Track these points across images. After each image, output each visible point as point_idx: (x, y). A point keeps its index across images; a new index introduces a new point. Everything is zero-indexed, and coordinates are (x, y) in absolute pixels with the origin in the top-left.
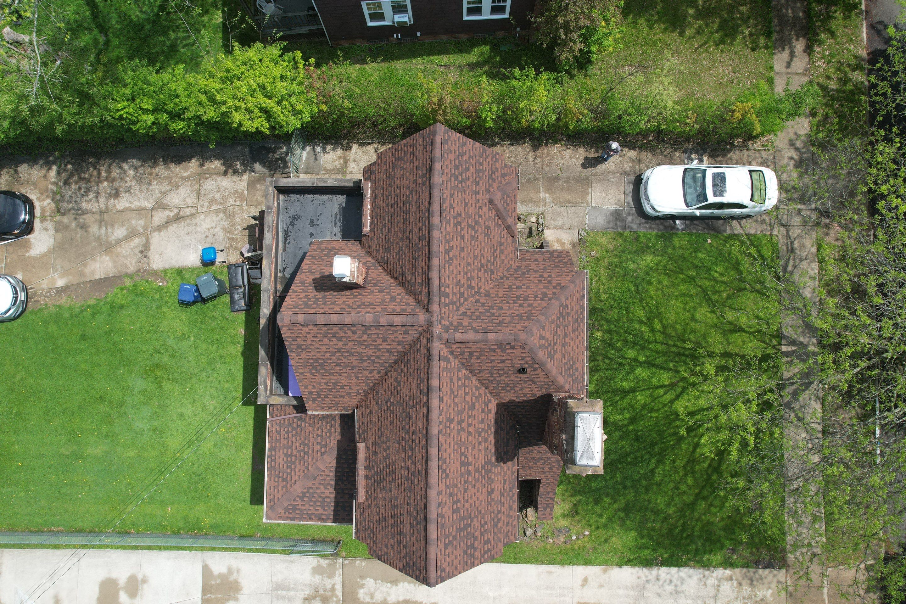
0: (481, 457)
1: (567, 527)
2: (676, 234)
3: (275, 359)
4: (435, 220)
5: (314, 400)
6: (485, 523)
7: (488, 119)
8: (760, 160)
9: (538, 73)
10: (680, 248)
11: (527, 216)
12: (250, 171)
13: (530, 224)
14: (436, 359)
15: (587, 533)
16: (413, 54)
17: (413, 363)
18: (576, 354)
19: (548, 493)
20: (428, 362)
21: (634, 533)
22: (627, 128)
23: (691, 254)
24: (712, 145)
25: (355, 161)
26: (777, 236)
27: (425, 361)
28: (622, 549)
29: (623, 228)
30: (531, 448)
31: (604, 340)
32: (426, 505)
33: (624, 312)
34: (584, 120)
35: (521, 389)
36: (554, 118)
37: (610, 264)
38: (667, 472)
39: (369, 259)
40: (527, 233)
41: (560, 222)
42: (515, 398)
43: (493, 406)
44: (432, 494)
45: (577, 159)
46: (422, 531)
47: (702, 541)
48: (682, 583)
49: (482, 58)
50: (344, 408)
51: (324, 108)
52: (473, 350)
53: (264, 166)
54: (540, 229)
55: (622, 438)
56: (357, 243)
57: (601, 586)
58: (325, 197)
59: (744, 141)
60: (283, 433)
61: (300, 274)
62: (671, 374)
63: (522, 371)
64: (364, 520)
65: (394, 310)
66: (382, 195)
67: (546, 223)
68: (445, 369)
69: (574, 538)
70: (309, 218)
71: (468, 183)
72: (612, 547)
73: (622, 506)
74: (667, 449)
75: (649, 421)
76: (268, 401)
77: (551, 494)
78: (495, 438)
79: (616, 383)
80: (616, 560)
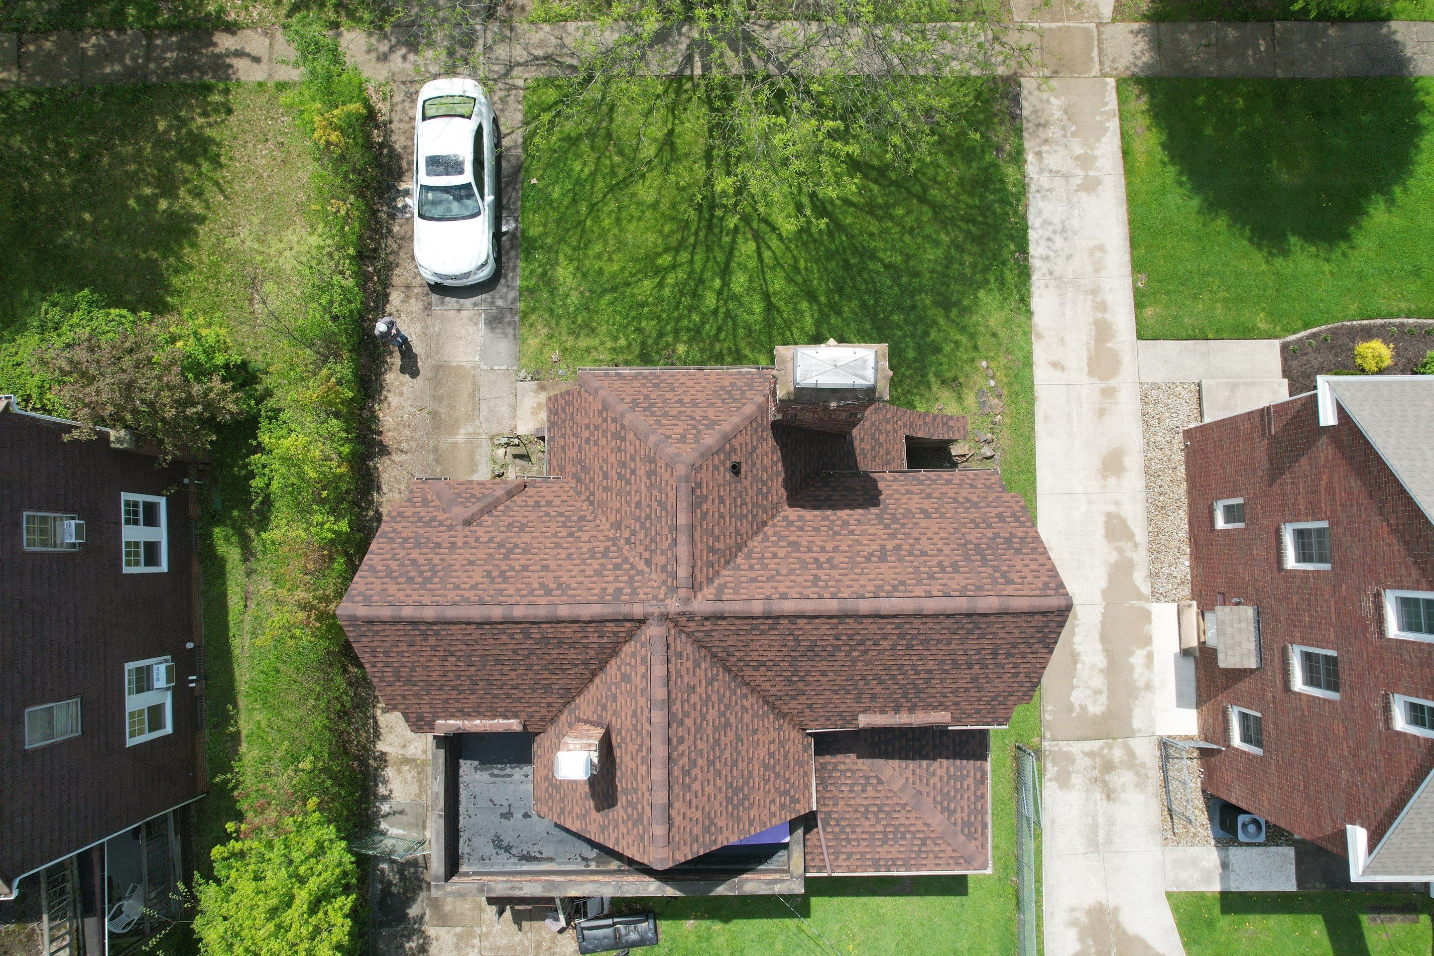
0: (872, 530)
1: (977, 394)
2: (523, 232)
3: (730, 867)
4: (497, 613)
5: (794, 800)
6: (972, 521)
7: (336, 527)
8: (407, 104)
9: (260, 448)
10: (545, 225)
11: (495, 463)
12: (420, 924)
13: (509, 458)
14: (719, 607)
15: (984, 364)
16: (225, 654)
17: (729, 643)
18: (709, 386)
19: (926, 424)
20: (725, 618)
21: (981, 294)
22: (353, 306)
23: (554, 209)
24: (382, 175)
25: (404, 746)
26: (526, 80)
27: (724, 623)
28: (1006, 311)
29: (513, 312)
30: (857, 452)
31: (690, 342)
32: (948, 616)
33: (646, 310)
34: (339, 375)
35: (764, 469)
36: (335, 422)
37: (571, 332)
38: (889, 246)
39: (563, 718)
40: (523, 463)
41: (504, 410)
42: (780, 479)
43: (793, 513)
44: (930, 606)
45: (402, 384)
46: (988, 619)
47: (988, 194)
48: (1050, 223)
49: (234, 539)
50: (805, 750)
51: (313, 802)
52: (705, 547)
53: (413, 900)
54: (516, 441)
55: (839, 313)
56: (538, 739)
57: (1062, 342)
58: (463, 794)
59: (377, 127)
60: (849, 849)
61: (589, 832)
62: (740, 239)
63: (736, 469)
64: (978, 712)
65: (644, 676)
66: (457, 700)
67: (507, 432)
68: (736, 591)
69: (992, 383)
70: (498, 819)
71: (436, 560)
72: (1003, 327)
73: (941, 312)
74: (853, 245)
75: (812, 272)
76: (799, 877)
77: (927, 419)
78: (842, 509)
79: (756, 323)
80: (1022, 319)
